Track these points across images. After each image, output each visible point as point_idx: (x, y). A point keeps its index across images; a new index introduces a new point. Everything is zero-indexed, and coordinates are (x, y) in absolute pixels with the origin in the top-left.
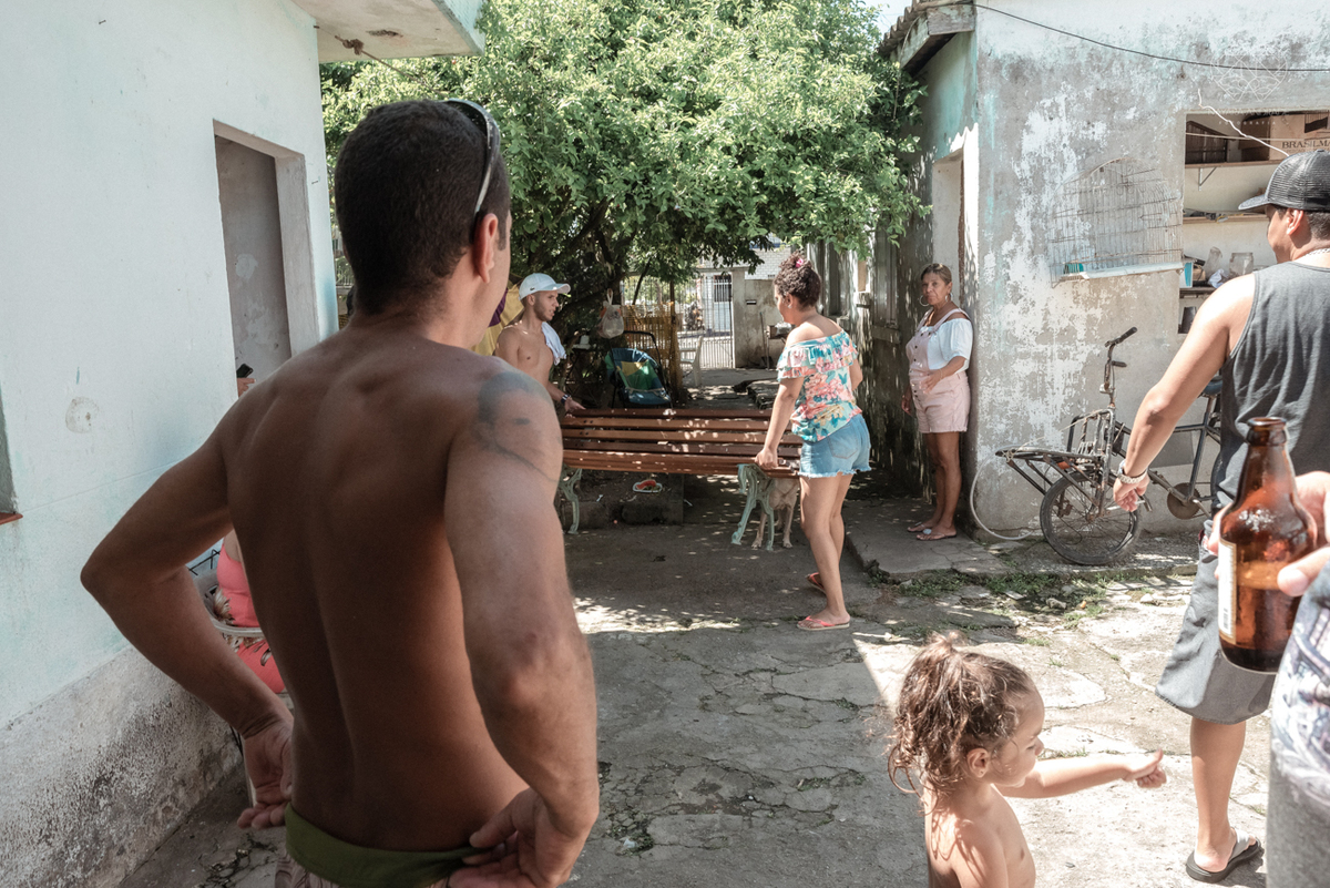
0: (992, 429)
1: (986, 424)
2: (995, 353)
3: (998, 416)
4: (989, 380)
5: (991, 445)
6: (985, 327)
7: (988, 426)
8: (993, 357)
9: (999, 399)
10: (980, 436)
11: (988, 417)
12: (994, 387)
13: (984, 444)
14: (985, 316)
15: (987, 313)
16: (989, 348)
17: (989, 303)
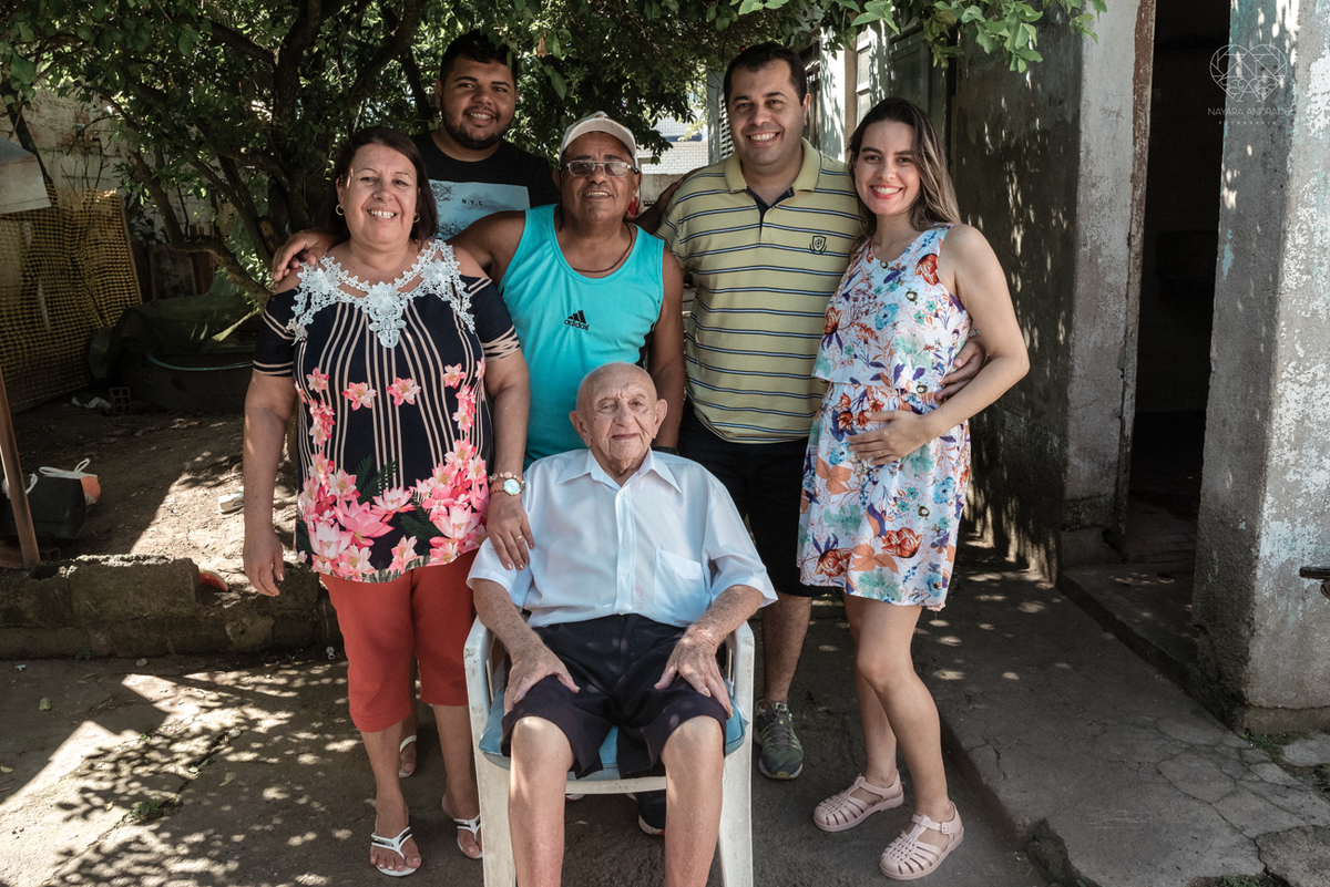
0: (1298, 482)
1: (1285, 471)
2: (1319, 304)
3: (1314, 453)
4: (1301, 367)
5: (1292, 521)
6: (1300, 240)
7: (1291, 477)
8: (1315, 313)
9: (1320, 411)
10: (1269, 499)
11: (1291, 456)
12: (1312, 384)
13: (1277, 517)
14: (1302, 213)
15: (1306, 205)
16: (1307, 291)
17: (1314, 181)
